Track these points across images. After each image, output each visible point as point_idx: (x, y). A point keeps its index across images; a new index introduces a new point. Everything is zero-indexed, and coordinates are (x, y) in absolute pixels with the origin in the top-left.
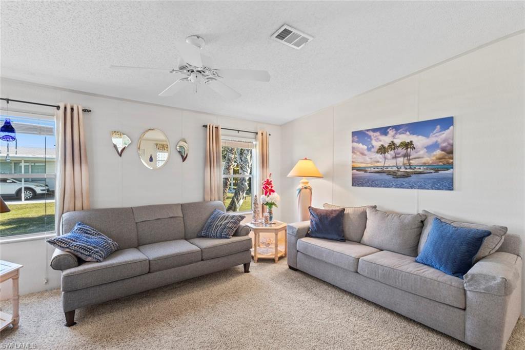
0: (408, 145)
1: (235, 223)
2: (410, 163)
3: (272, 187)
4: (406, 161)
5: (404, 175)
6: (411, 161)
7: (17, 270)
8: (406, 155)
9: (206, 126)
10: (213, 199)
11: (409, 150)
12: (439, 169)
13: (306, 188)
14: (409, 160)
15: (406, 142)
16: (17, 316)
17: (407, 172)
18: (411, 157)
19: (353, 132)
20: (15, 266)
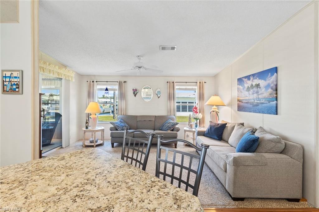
0: (258, 86)
1: (173, 125)
2: (259, 97)
3: (197, 110)
4: (257, 96)
5: (256, 105)
6: (259, 96)
7: (104, 129)
8: (257, 92)
9: (168, 82)
10: (171, 115)
11: (258, 88)
12: (270, 101)
13: (213, 111)
14: (258, 95)
15: (257, 84)
16: (103, 142)
17: (257, 103)
18: (259, 93)
19: (238, 79)
20: (103, 128)
